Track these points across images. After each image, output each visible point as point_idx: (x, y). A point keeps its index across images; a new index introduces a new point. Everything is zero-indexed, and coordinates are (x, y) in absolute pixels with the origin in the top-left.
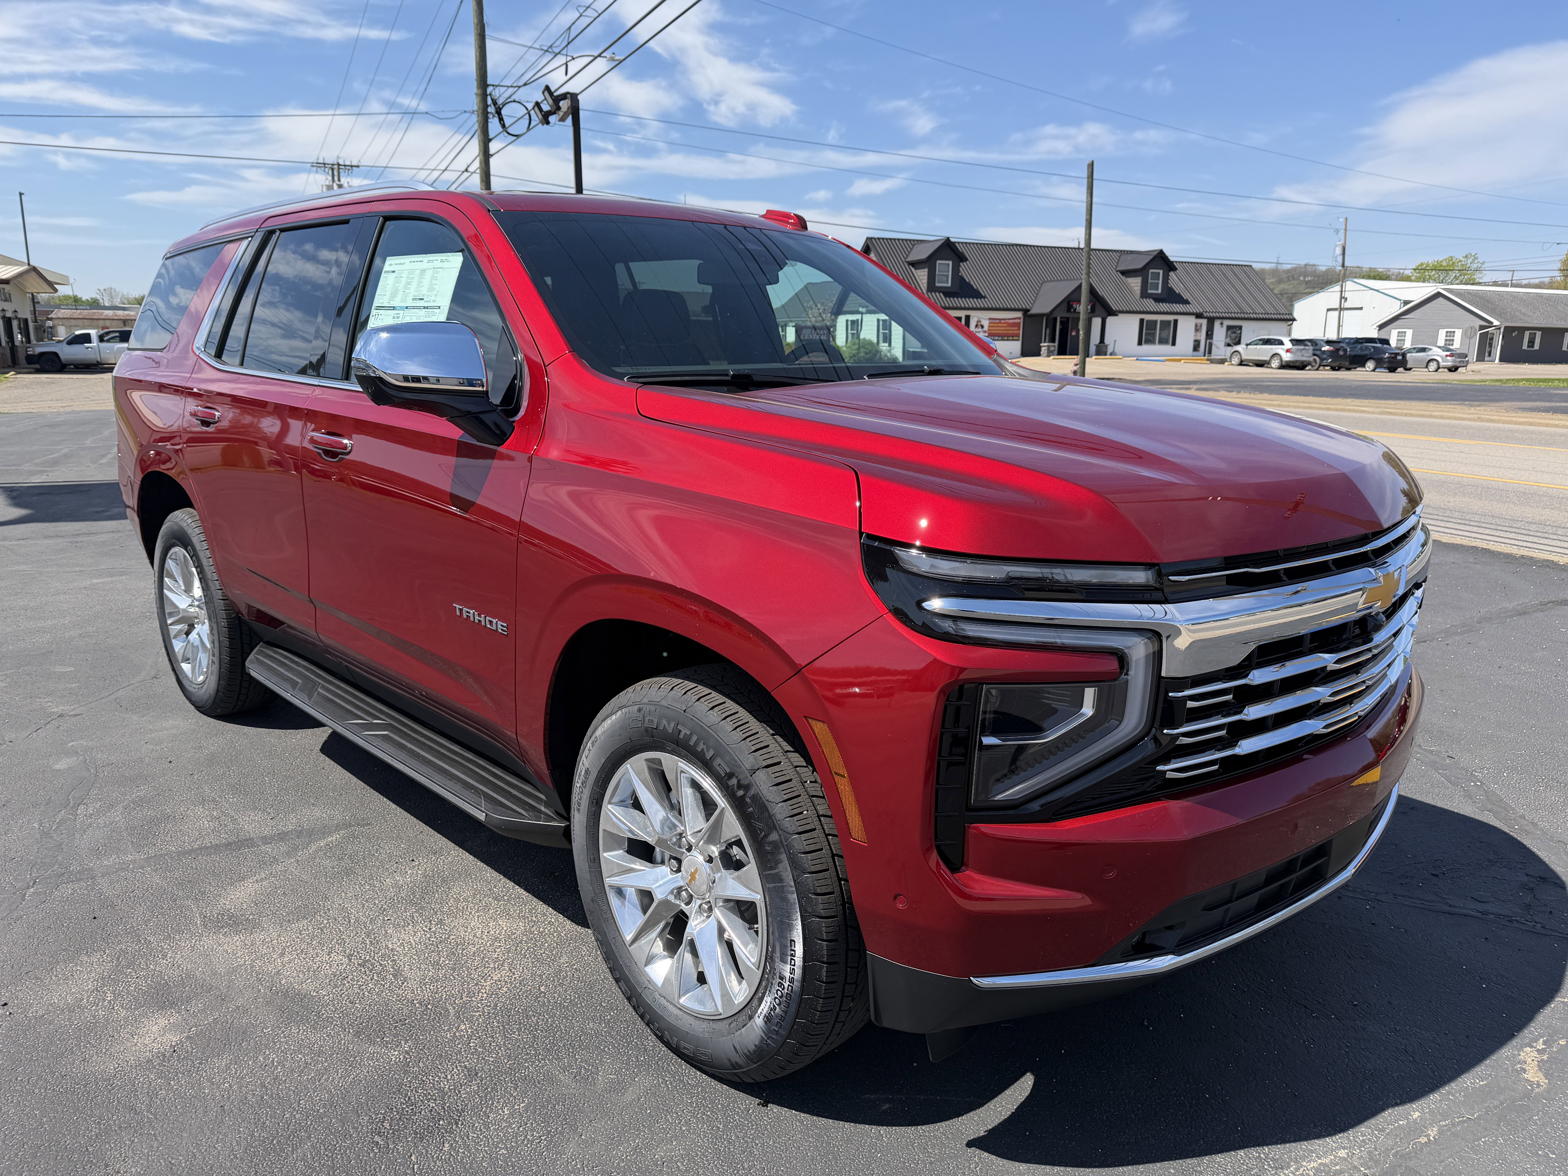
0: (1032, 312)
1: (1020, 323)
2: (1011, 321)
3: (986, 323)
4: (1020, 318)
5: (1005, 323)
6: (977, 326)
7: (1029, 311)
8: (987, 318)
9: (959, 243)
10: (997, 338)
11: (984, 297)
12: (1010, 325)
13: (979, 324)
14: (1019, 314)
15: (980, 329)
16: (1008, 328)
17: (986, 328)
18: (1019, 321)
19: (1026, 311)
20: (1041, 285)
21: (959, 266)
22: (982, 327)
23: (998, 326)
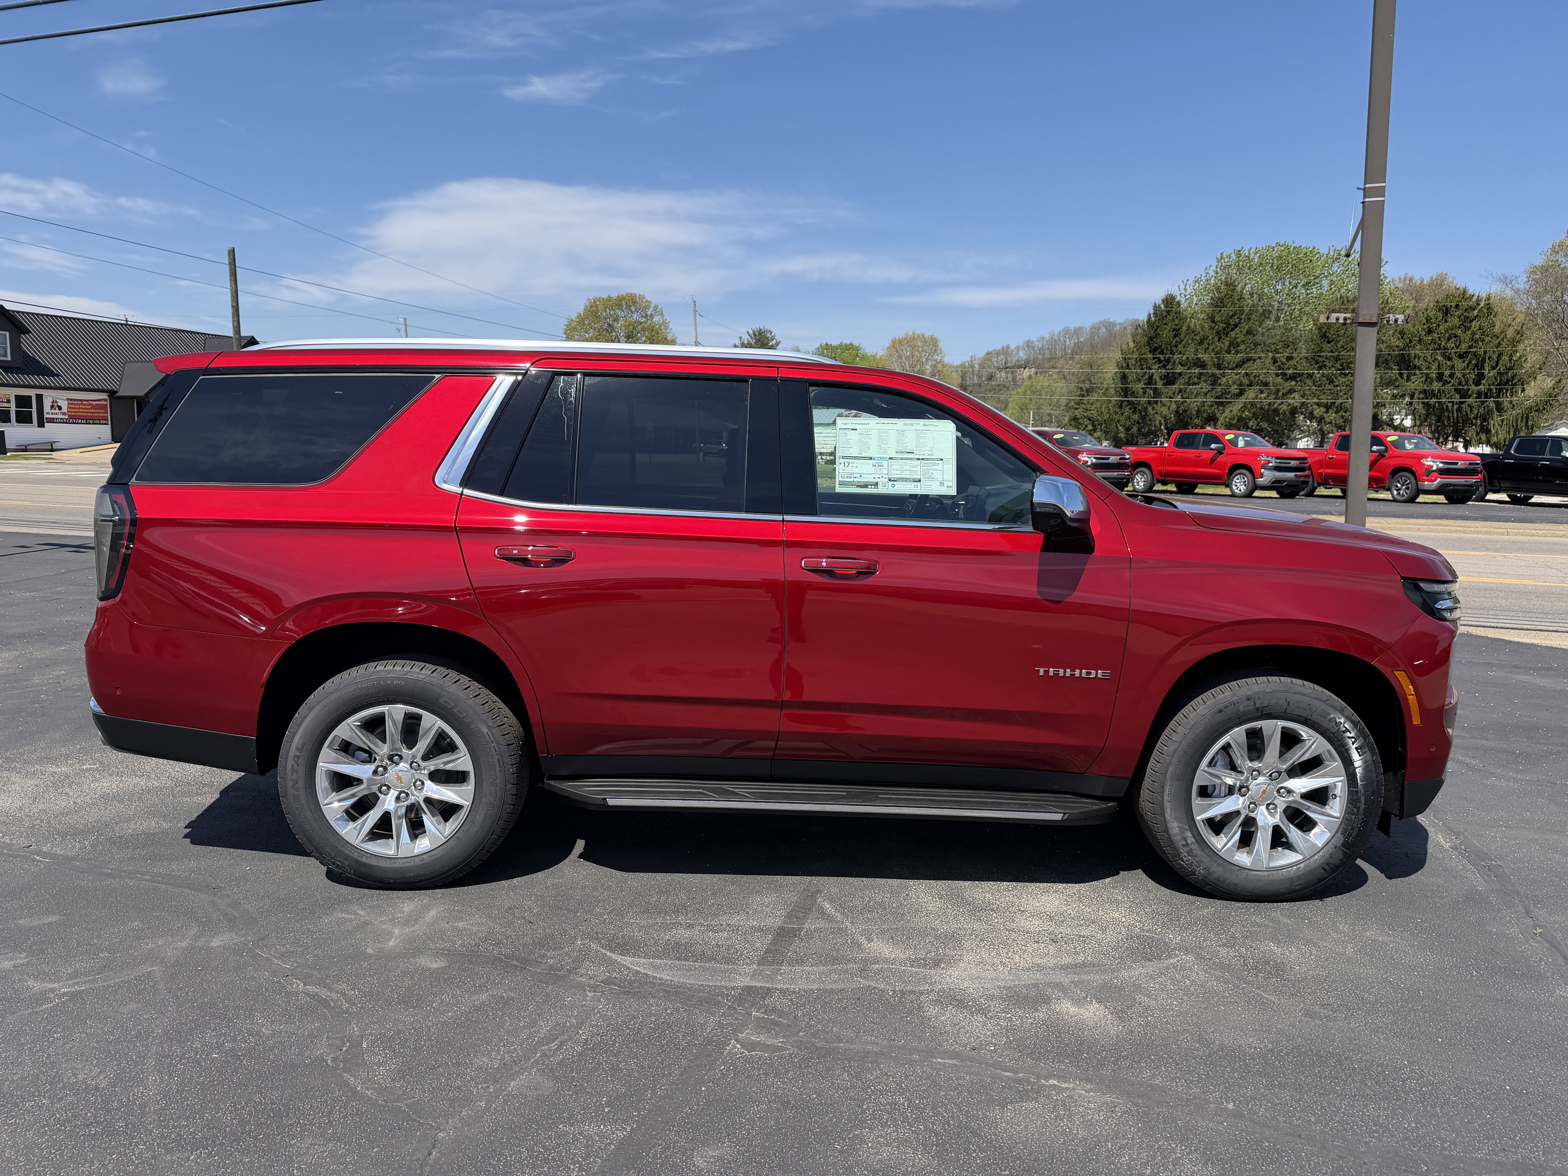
0: (121, 393)
1: (107, 405)
2: (94, 403)
3: (64, 405)
4: (106, 400)
5: (88, 405)
6: (52, 407)
7: (117, 392)
8: (65, 398)
9: (18, 312)
10: (80, 421)
11: (58, 375)
12: (94, 407)
13: (55, 404)
14: (105, 396)
15: (57, 411)
16: (93, 411)
17: (65, 410)
18: (105, 403)
19: (112, 394)
20: (124, 365)
21: (20, 337)
22: (60, 408)
23: (80, 408)
